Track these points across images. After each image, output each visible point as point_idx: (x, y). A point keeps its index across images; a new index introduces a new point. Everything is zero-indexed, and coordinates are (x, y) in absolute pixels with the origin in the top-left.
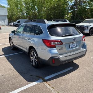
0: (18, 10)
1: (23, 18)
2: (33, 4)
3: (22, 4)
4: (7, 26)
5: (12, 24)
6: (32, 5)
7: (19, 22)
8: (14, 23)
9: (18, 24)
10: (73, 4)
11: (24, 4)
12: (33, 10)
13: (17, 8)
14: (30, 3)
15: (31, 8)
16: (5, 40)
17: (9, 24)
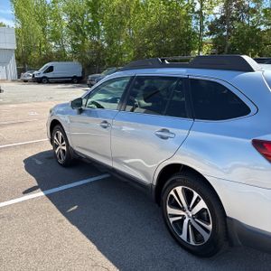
0: (45, 34)
1: (61, 57)
2: (92, 18)
3: (58, 18)
4: (13, 81)
5: (28, 75)
6: (90, 21)
7: (51, 69)
8: (36, 72)
9: (49, 75)
10: (218, 17)
11: (63, 17)
12: (94, 34)
13: (43, 30)
14: (82, 15)
15: (89, 29)
16: (21, 127)
17: (19, 76)
